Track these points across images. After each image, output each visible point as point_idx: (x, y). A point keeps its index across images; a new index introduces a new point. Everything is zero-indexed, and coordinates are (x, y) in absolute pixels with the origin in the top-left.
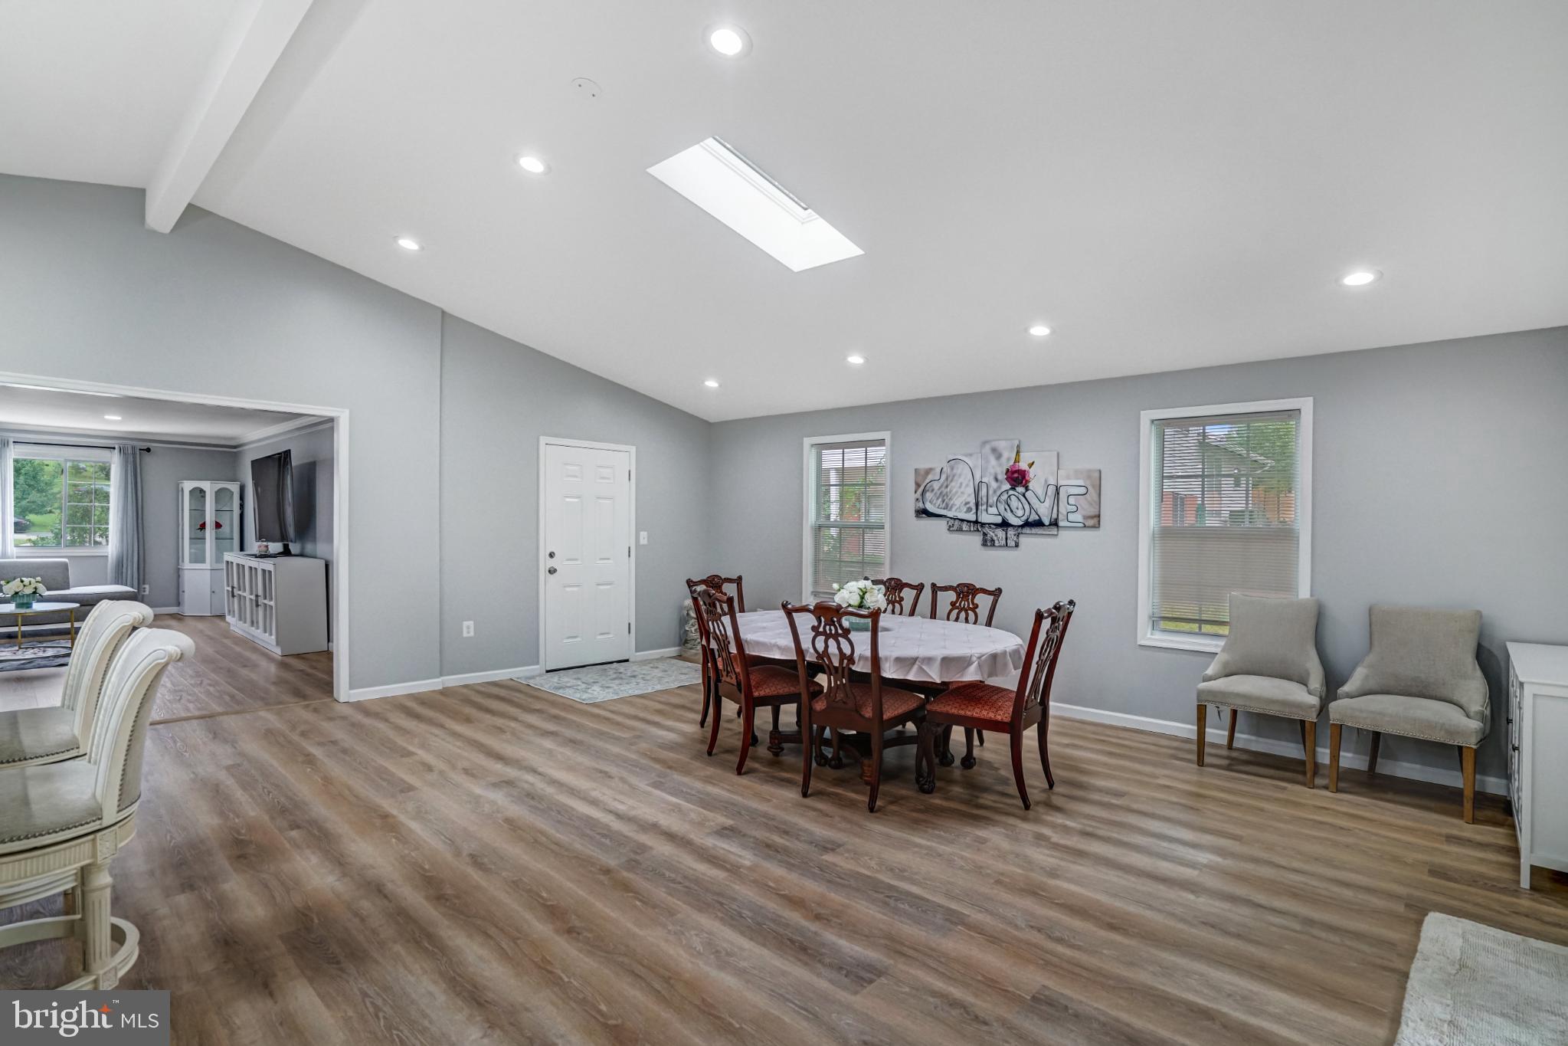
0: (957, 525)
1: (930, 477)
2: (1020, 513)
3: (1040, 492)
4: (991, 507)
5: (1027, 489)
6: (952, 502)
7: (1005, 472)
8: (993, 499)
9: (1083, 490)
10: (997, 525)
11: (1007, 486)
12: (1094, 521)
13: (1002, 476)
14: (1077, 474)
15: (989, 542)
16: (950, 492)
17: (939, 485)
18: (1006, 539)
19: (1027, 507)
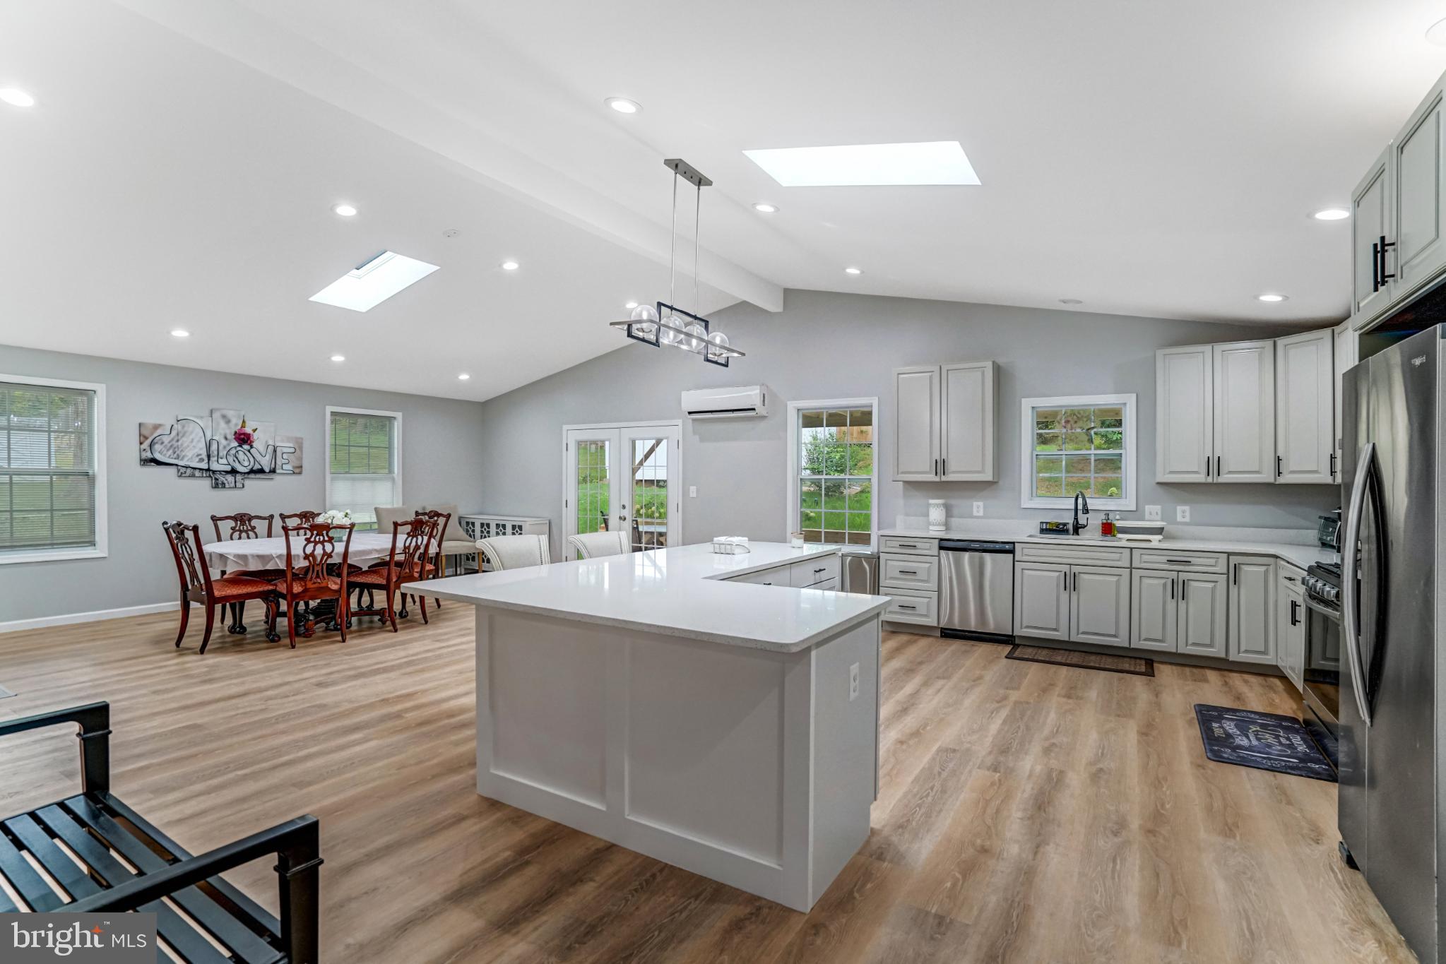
0: (187, 472)
1: (159, 432)
2: (246, 463)
3: (262, 449)
4: (222, 458)
5: (252, 447)
6: (184, 454)
7: (233, 433)
8: (223, 453)
9: (292, 450)
10: (227, 472)
11: (236, 444)
12: (298, 470)
13: (231, 437)
14: (289, 439)
15: (217, 485)
16: (182, 445)
17: (169, 439)
18: (235, 482)
19: (252, 459)
